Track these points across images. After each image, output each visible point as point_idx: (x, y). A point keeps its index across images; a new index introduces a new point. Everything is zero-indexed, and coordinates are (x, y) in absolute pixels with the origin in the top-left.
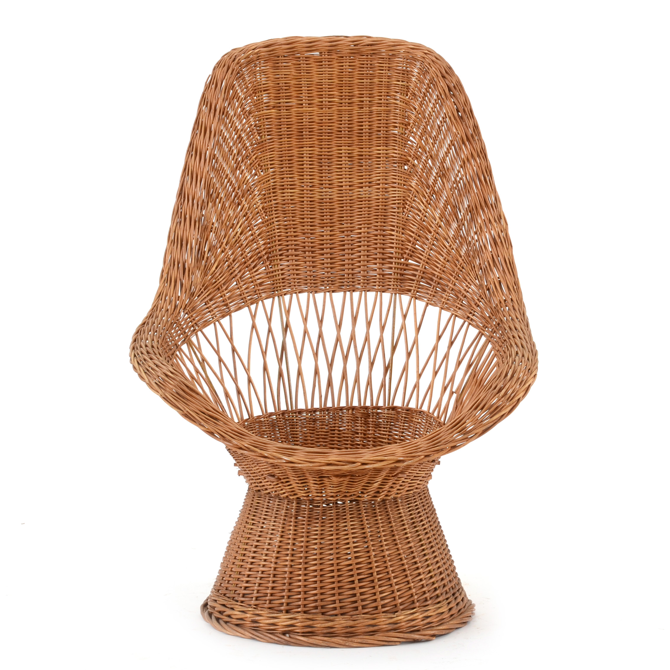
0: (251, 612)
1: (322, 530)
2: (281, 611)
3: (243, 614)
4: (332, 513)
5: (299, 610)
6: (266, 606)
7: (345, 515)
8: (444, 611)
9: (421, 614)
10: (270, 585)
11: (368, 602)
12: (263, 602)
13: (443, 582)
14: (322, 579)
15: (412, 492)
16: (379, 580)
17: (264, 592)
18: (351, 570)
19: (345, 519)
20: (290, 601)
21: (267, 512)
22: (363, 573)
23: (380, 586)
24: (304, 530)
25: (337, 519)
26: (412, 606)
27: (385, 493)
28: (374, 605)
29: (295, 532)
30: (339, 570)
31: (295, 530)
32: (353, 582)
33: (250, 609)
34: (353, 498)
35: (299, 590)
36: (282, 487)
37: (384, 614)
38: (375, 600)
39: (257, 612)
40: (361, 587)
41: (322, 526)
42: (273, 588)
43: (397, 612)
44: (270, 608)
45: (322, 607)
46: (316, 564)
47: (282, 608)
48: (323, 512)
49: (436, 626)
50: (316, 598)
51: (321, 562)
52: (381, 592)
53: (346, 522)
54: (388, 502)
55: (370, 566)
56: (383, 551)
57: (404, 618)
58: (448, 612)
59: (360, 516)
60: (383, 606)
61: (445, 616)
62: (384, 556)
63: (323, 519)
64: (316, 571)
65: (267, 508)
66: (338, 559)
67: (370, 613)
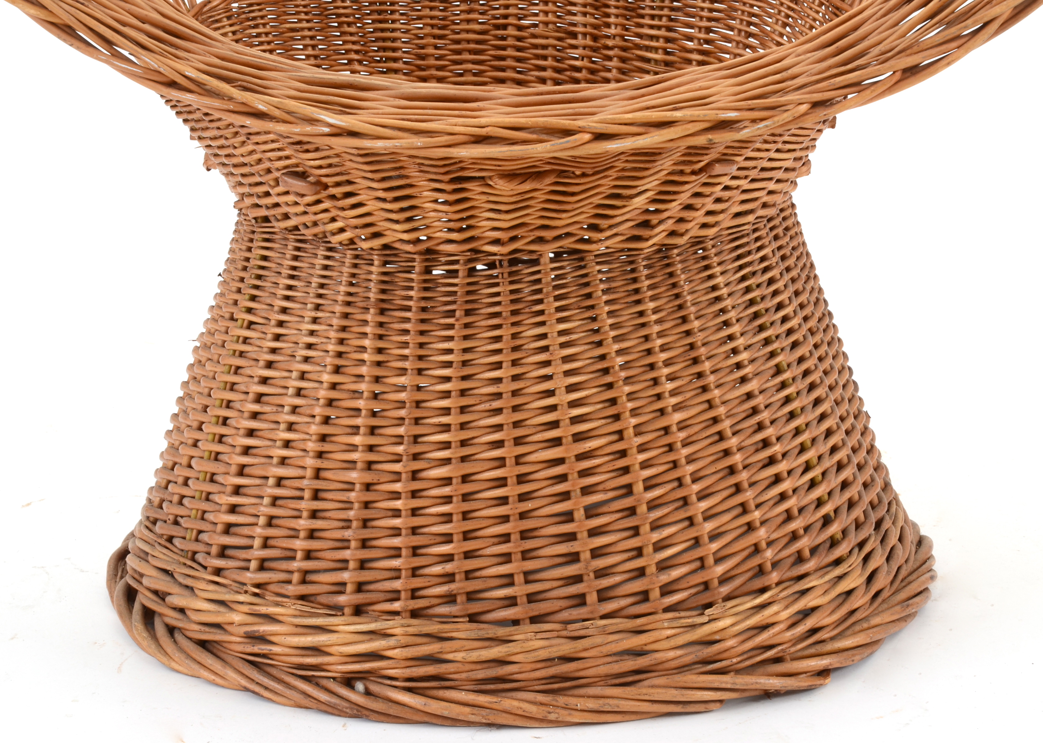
0: (246, 608)
1: (465, 350)
2: (338, 609)
3: (222, 609)
4: (498, 294)
5: (396, 606)
6: (291, 589)
7: (540, 301)
8: (852, 586)
9: (787, 607)
10: (304, 524)
11: (617, 579)
12: (283, 576)
13: (847, 495)
14: (467, 506)
15: (750, 218)
16: (652, 506)
17: (284, 545)
18: (563, 478)
19: (542, 312)
20: (366, 576)
21: (290, 288)
22: (600, 487)
23: (655, 527)
24: (406, 352)
25: (514, 313)
26: (758, 583)
27: (669, 225)
28: (638, 586)
29: (380, 358)
30: (521, 479)
31: (380, 351)
32: (568, 517)
33: (241, 598)
34: (567, 243)
35: (396, 542)
36: (334, 213)
37: (670, 615)
38: (641, 572)
39: (263, 610)
40: (593, 533)
41: (466, 338)
42: (312, 534)
43: (709, 605)
44: (302, 597)
45: (471, 596)
46: (447, 461)
47: (342, 599)
48: (468, 293)
49: (832, 639)
50: (449, 567)
51: (466, 451)
52: (659, 547)
53: (543, 323)
54: (678, 255)
55: (622, 463)
56: (662, 412)
57: (733, 625)
58: (864, 587)
59: (589, 303)
60: (666, 591)
61: (858, 601)
62: (666, 430)
63: (468, 313)
64: (447, 481)
65: (292, 277)
66: (518, 441)
67: (625, 612)
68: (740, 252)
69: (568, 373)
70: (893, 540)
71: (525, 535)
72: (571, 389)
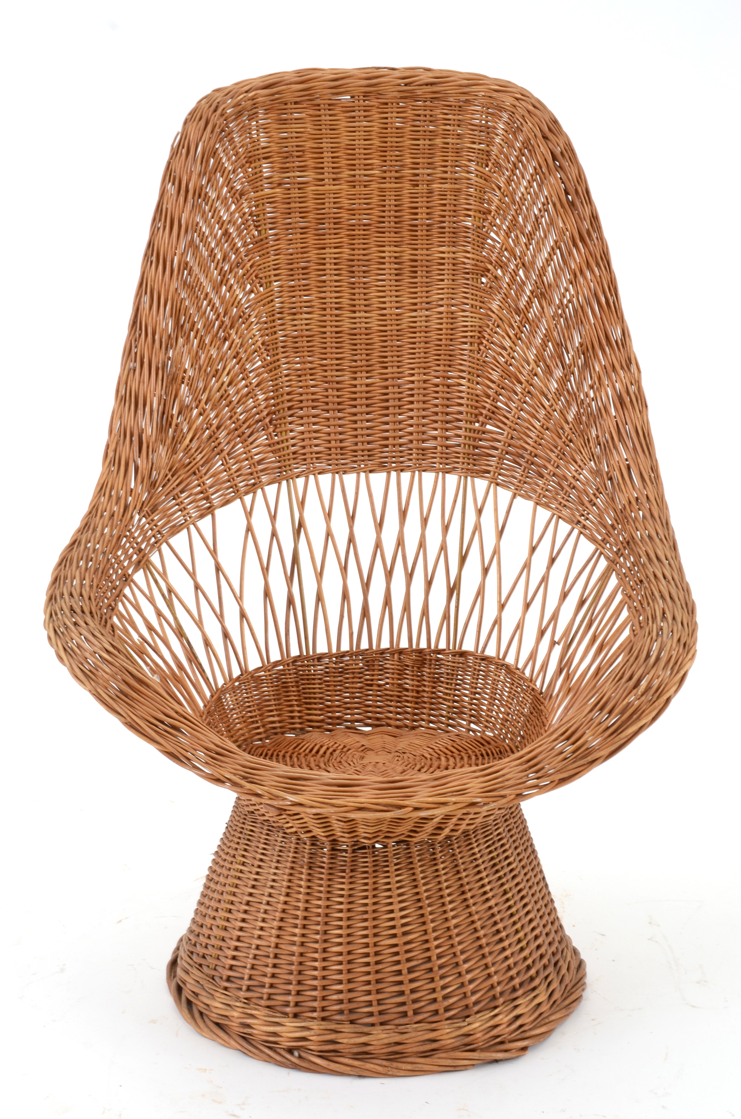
0: (240, 1010)
1: (351, 889)
2: (286, 1014)
3: (228, 1008)
4: (366, 862)
5: (315, 1015)
6: (263, 1003)
7: (387, 866)
8: (541, 1001)
9: (507, 1016)
10: (269, 970)
11: (423, 1004)
12: (259, 995)
13: (539, 952)
14: (350, 966)
15: (492, 817)
16: (441, 967)
17: (260, 980)
18: (397, 954)
19: (388, 872)
20: (300, 998)
21: (264, 849)
22: (415, 958)
23: (442, 977)
24: (322, 889)
25: (375, 871)
26: (493, 1004)
27: (451, 827)
28: (433, 1007)
29: (309, 891)
30: (377, 954)
31: (309, 887)
32: (399, 973)
33: (238, 1004)
34: (402, 838)
35: (315, 983)
36: (288, 820)
37: (449, 1022)
38: (435, 1000)
39: (249, 1011)
40: (412, 981)
41: (351, 883)
42: (273, 976)
43: (468, 1016)
44: (268, 1007)
45: (351, 1011)
46: (340, 944)
47: (288, 1010)
48: (353, 861)
49: (530, 1030)
50: (340, 996)
51: (350, 939)
52: (444, 988)
53: (388, 877)
54: (455, 839)
55: (426, 946)
56: (446, 919)
57: (480, 1026)
58: (547, 1001)
59: (411, 866)
60: (447, 1009)
61: (543, 1008)
62: (448, 929)
63: (352, 871)
64: (340, 954)
65: (266, 844)
66: (375, 935)
67: (427, 1020)
68: (486, 833)
69: (400, 902)
70: (564, 971)
71: (378, 981)
72: (402, 909)
